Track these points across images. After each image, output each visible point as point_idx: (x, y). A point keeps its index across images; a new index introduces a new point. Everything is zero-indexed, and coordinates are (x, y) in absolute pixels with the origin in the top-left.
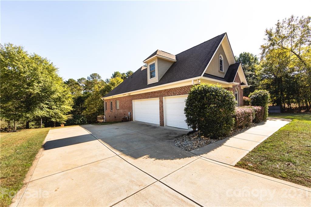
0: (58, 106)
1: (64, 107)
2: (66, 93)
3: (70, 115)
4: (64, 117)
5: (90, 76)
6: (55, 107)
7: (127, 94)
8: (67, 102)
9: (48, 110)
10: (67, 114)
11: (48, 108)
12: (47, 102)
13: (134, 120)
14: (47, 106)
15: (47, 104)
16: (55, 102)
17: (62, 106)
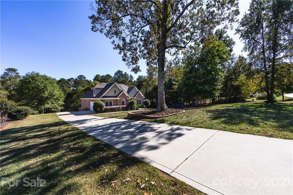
0: (56, 102)
1: (60, 102)
2: (61, 94)
3: (63, 107)
4: (59, 108)
5: (78, 77)
6: (55, 103)
7: (88, 99)
8: (61, 100)
9: (52, 104)
10: (60, 107)
11: (51, 103)
12: (51, 100)
13: (91, 110)
14: (50, 102)
15: (51, 101)
16: (55, 100)
17: (58, 102)
